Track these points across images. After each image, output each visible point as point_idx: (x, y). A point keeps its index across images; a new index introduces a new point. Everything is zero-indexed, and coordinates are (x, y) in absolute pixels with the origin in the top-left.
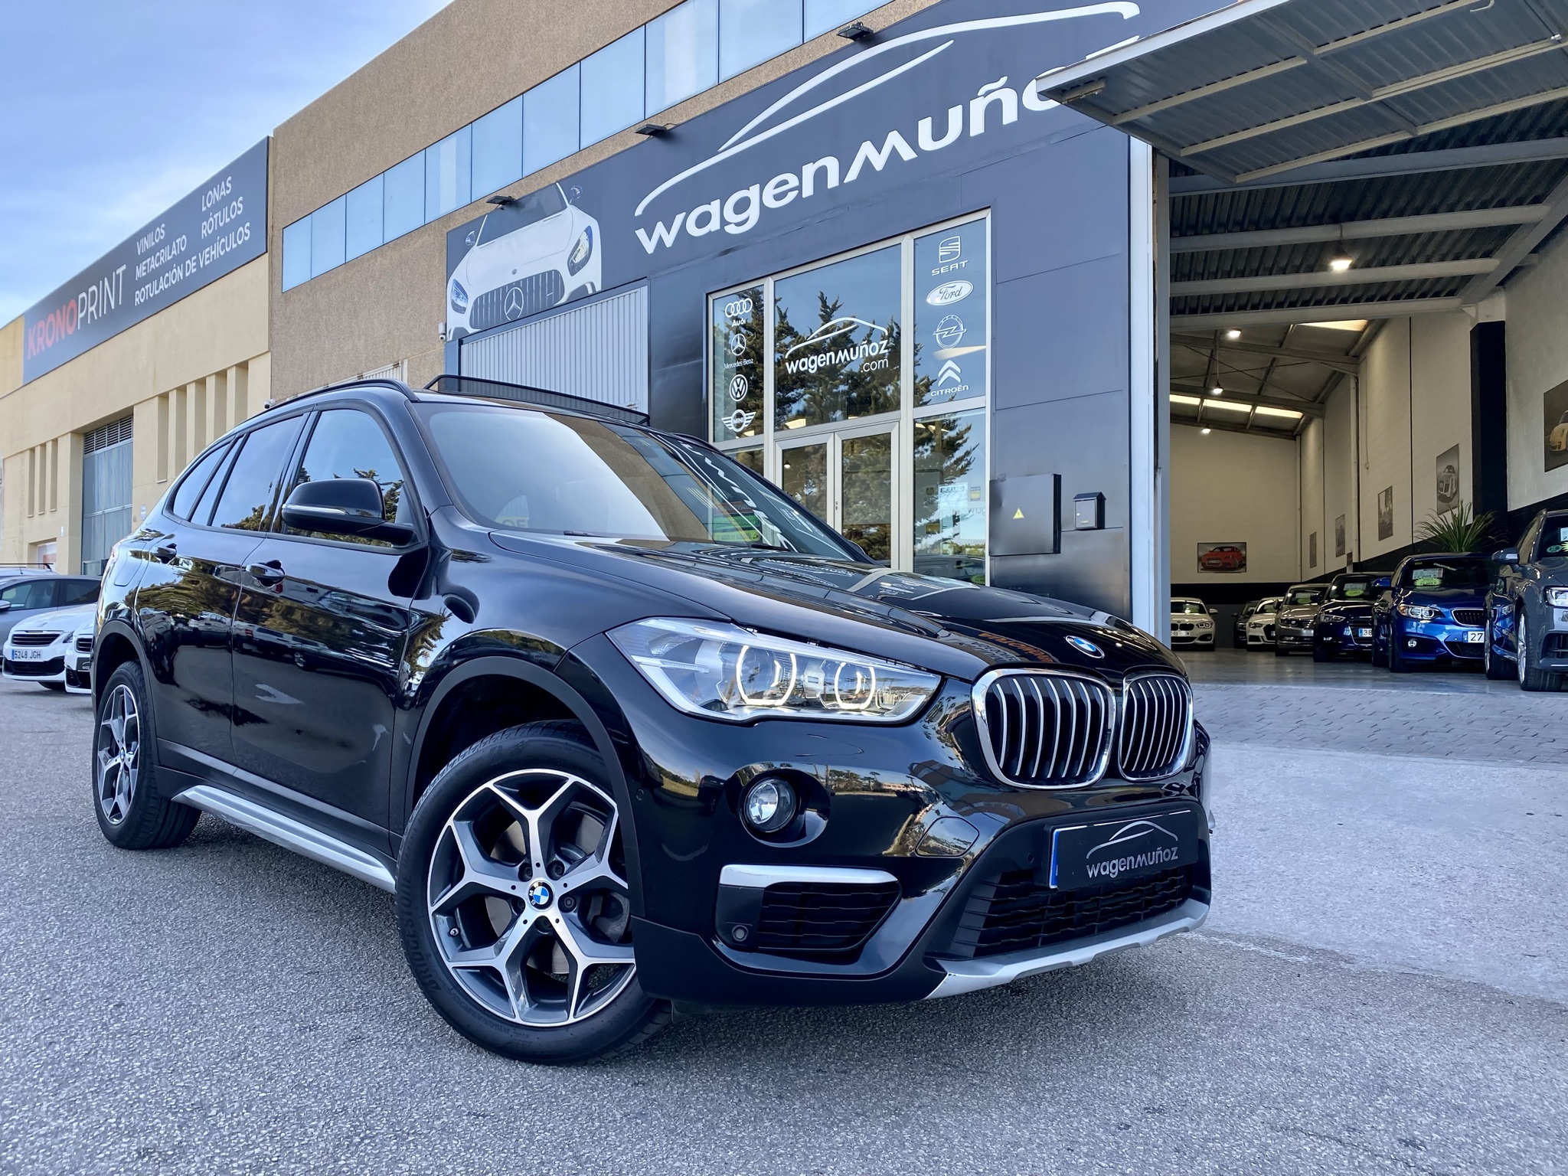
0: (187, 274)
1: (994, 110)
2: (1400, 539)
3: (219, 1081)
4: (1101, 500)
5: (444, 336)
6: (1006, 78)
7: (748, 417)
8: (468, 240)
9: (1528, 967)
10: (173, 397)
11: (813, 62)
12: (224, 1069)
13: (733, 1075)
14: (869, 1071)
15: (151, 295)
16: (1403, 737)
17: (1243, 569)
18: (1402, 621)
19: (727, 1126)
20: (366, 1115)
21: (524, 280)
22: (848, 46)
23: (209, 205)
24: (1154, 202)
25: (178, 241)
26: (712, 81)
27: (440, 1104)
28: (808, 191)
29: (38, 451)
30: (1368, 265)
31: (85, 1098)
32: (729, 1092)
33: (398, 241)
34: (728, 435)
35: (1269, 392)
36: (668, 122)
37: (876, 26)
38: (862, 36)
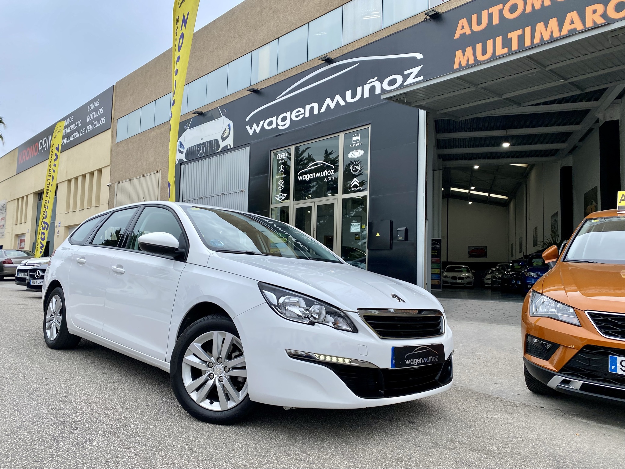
0: (81, 135)
1: (373, 89)
4: (406, 230)
6: (377, 78)
7: (284, 196)
8: (185, 127)
10: (73, 181)
11: (311, 68)
15: (67, 142)
17: (486, 257)
18: (526, 278)
21: (205, 142)
22: (323, 63)
23: (90, 110)
25: (78, 122)
26: (275, 73)
28: (307, 115)
29: (20, 199)
33: (160, 126)
34: (277, 202)
35: (494, 189)
36: (259, 87)
37: (333, 57)
38: (329, 61)
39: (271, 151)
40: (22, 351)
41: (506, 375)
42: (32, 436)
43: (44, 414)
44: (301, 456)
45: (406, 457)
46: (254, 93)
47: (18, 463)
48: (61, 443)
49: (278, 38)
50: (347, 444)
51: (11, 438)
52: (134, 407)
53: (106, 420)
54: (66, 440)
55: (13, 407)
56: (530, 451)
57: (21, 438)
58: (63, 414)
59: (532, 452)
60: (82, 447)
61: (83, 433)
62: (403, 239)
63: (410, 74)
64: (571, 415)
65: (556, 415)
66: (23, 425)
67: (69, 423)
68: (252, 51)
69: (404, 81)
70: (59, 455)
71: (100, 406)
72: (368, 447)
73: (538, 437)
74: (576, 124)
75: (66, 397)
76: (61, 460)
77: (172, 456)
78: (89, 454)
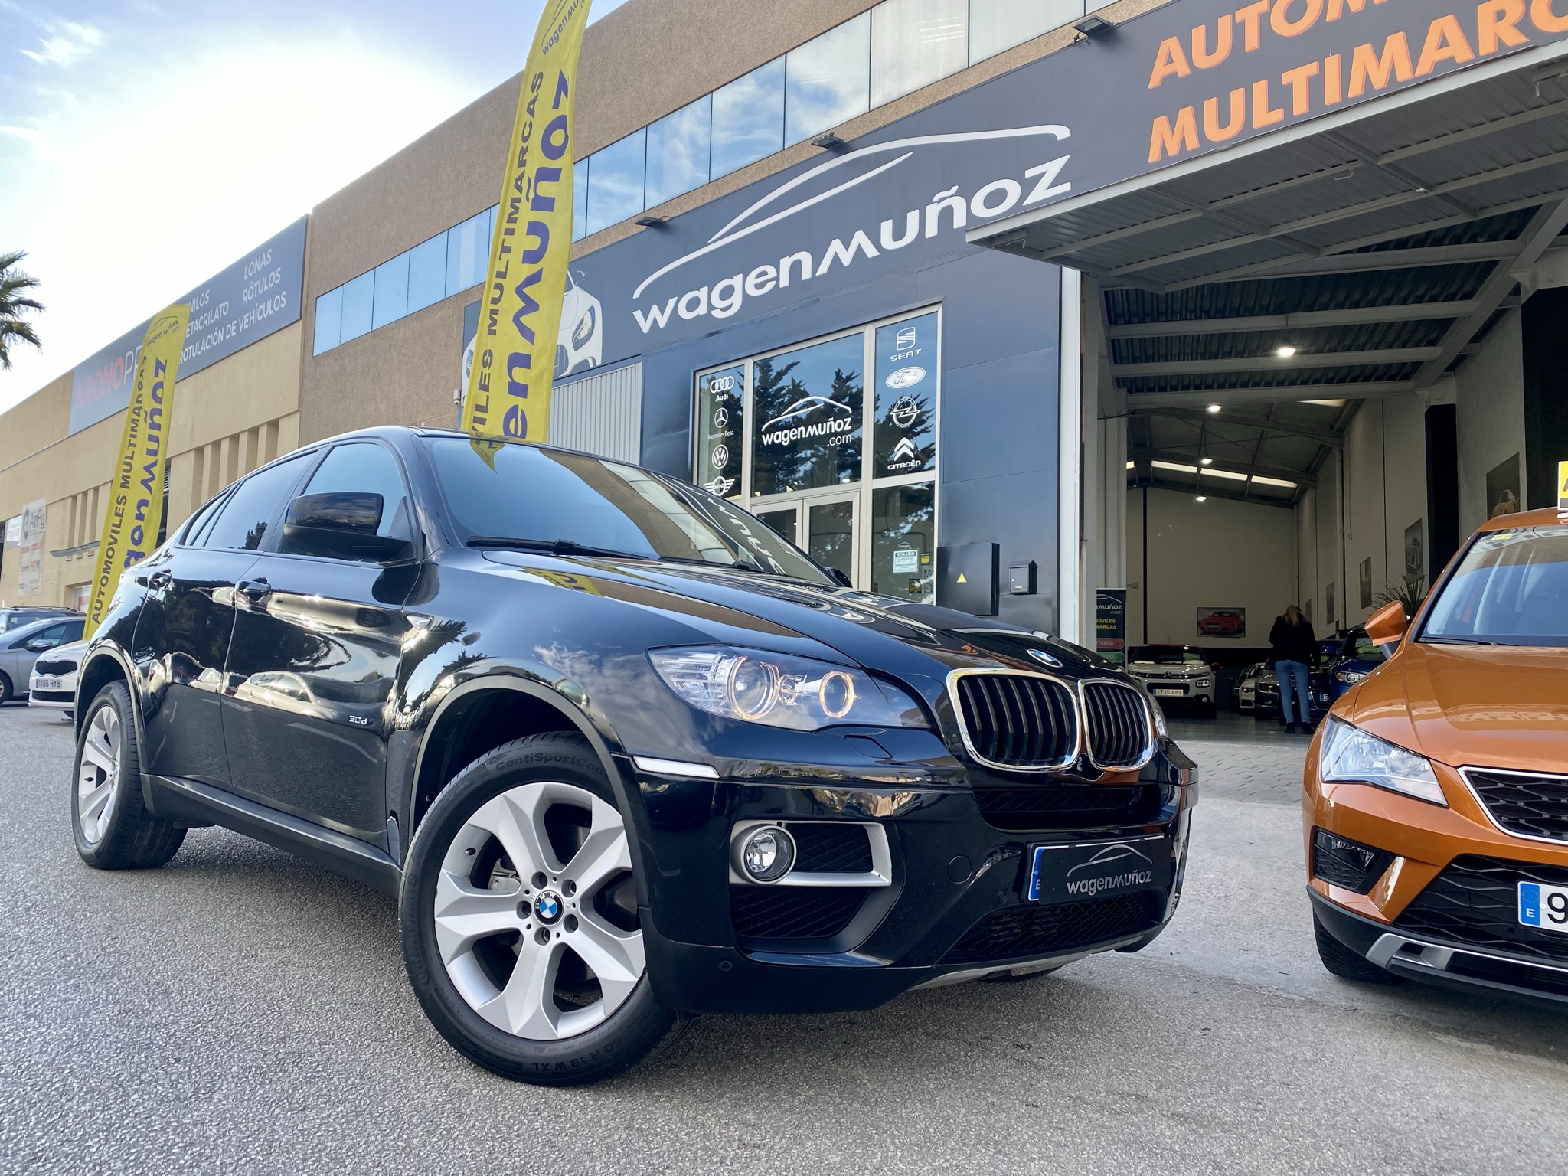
0: (227, 337)
1: (946, 215)
4: (1033, 568)
5: (458, 402)
6: (956, 187)
7: (728, 484)
10: (208, 451)
11: (792, 167)
15: (194, 356)
17: (1242, 635)
22: (823, 153)
23: (250, 274)
25: (221, 306)
26: (704, 180)
28: (784, 282)
30: (1320, 351)
33: (420, 313)
35: (1261, 463)
36: (664, 215)
37: (846, 139)
38: (834, 145)
39: (695, 372)
40: (62, 870)
41: (1275, 930)
42: (65, 1079)
43: (101, 1024)
44: (732, 1129)
45: (999, 1133)
46: (652, 230)
47: (23, 1144)
48: (135, 1096)
49: (712, 92)
50: (853, 1100)
51: (13, 1083)
52: (327, 1007)
53: (252, 1040)
54: (147, 1089)
55: (25, 1008)
56: (1317, 1120)
57: (36, 1084)
58: (146, 1025)
59: (1323, 1122)
60: (186, 1107)
61: (193, 1072)
62: (1026, 590)
63: (1041, 175)
64: (1432, 1030)
65: (1394, 1028)
66: (46, 1052)
67: (160, 1047)
68: (646, 126)
69: (1024, 196)
70: (126, 1127)
71: (242, 1005)
72: (906, 1108)
73: (1342, 1085)
74: (1462, 299)
75: (158, 983)
76: (131, 1139)
77: (407, 1128)
78: (202, 1124)
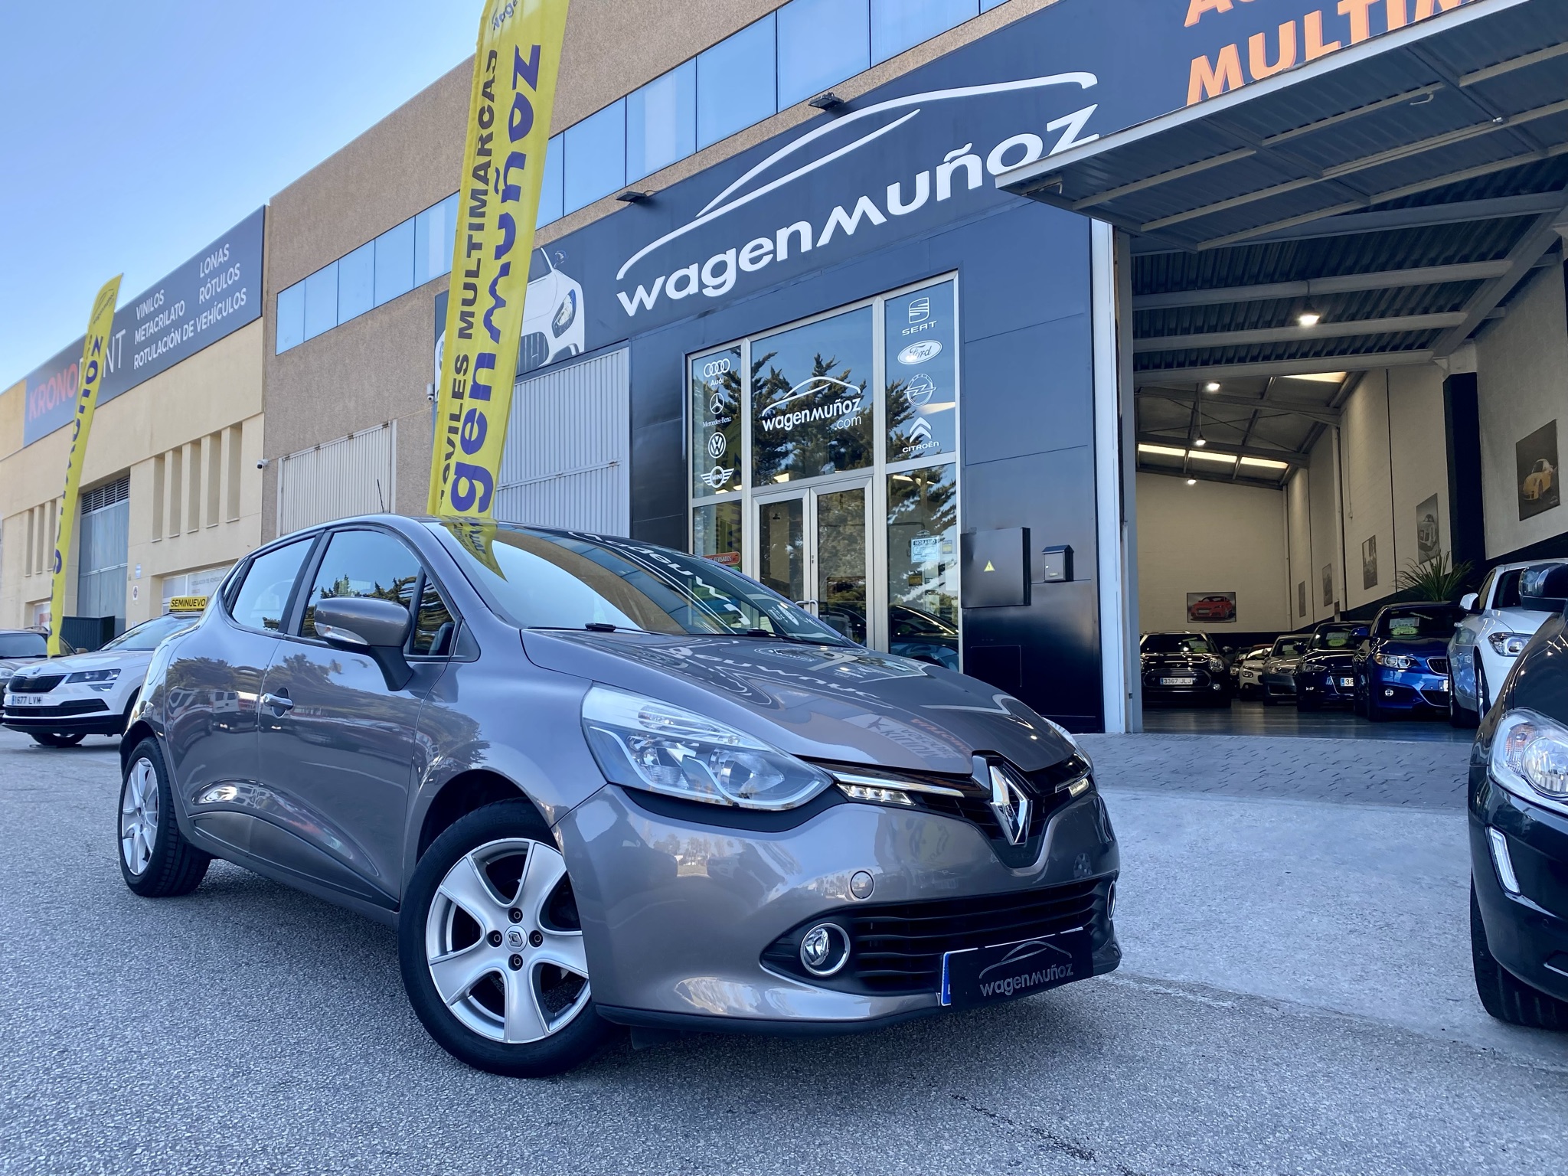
0: (185, 338)
1: (960, 176)
2: (1384, 588)
3: (149, 1122)
4: (1069, 553)
5: (432, 397)
6: (970, 145)
7: (726, 474)
9: (1449, 1011)
10: (169, 458)
11: (787, 131)
12: (156, 1111)
13: (645, 1116)
14: (778, 1111)
15: (150, 359)
16: (1363, 786)
17: (1233, 619)
18: (1380, 670)
19: (630, 1163)
20: (282, 1154)
22: (820, 115)
23: (207, 272)
24: (1115, 263)
25: (176, 306)
27: (357, 1143)
28: (782, 254)
29: (37, 511)
30: (1338, 319)
31: (19, 1138)
32: (638, 1132)
33: (388, 305)
34: (709, 491)
35: (1252, 443)
36: (649, 189)
37: (845, 97)
38: (834, 107)
39: (687, 356)
46: (636, 205)
49: (696, 56)
63: (1063, 129)
68: (626, 96)
69: (1046, 148)
